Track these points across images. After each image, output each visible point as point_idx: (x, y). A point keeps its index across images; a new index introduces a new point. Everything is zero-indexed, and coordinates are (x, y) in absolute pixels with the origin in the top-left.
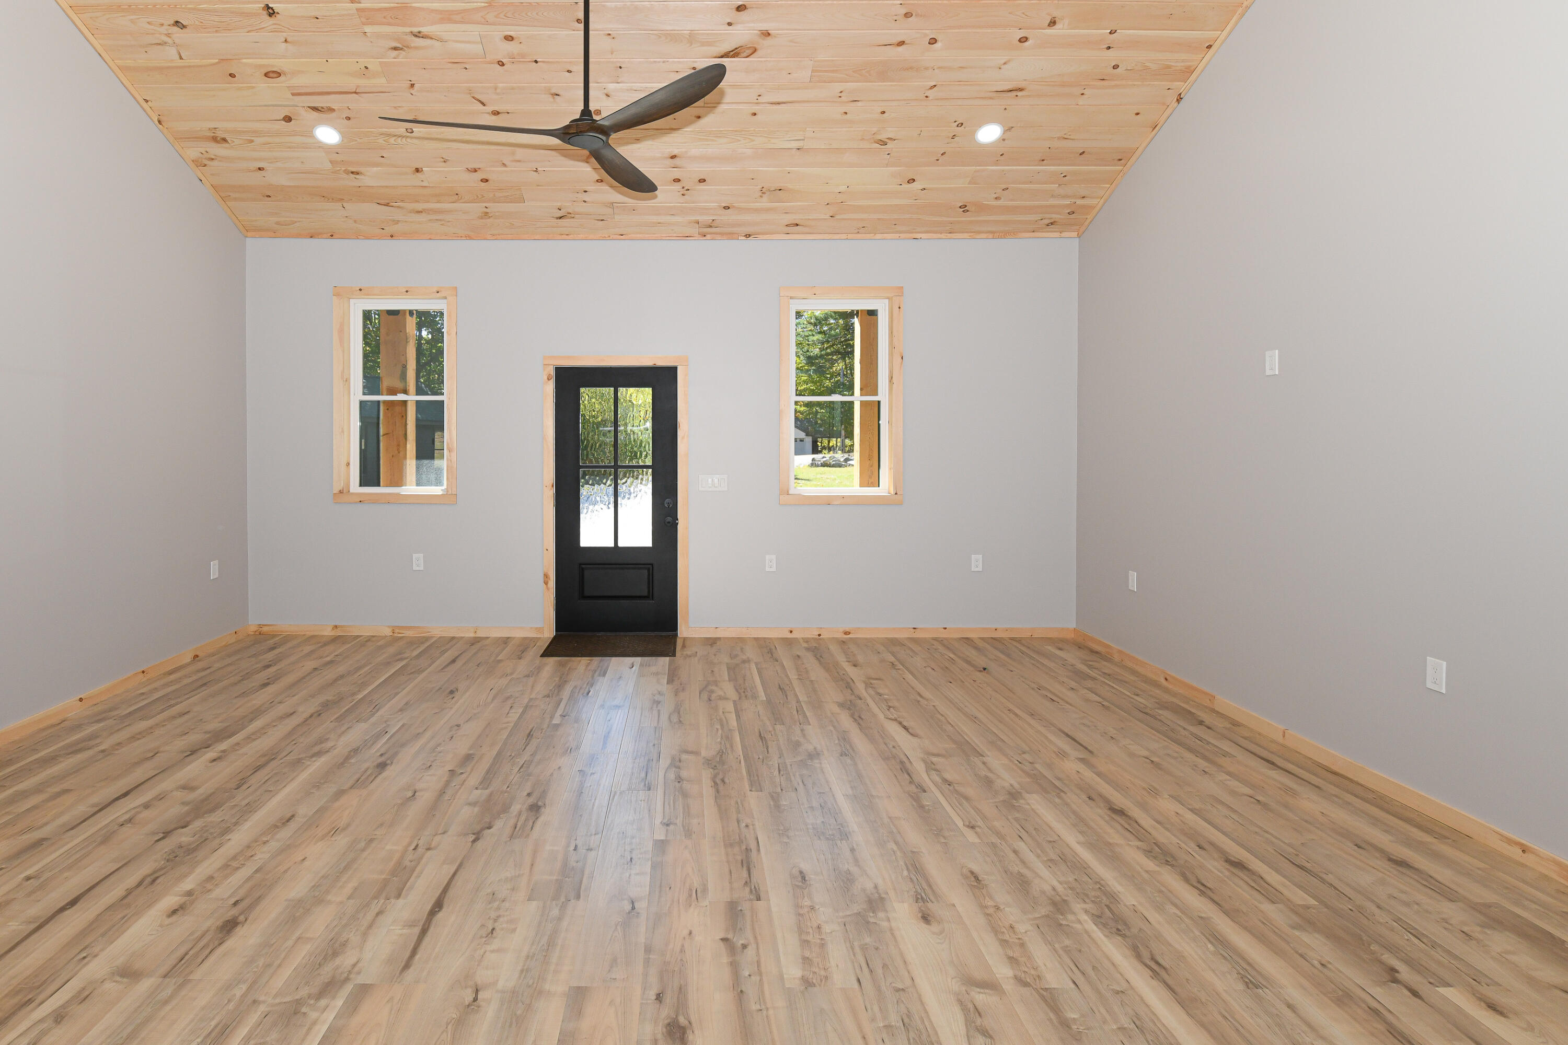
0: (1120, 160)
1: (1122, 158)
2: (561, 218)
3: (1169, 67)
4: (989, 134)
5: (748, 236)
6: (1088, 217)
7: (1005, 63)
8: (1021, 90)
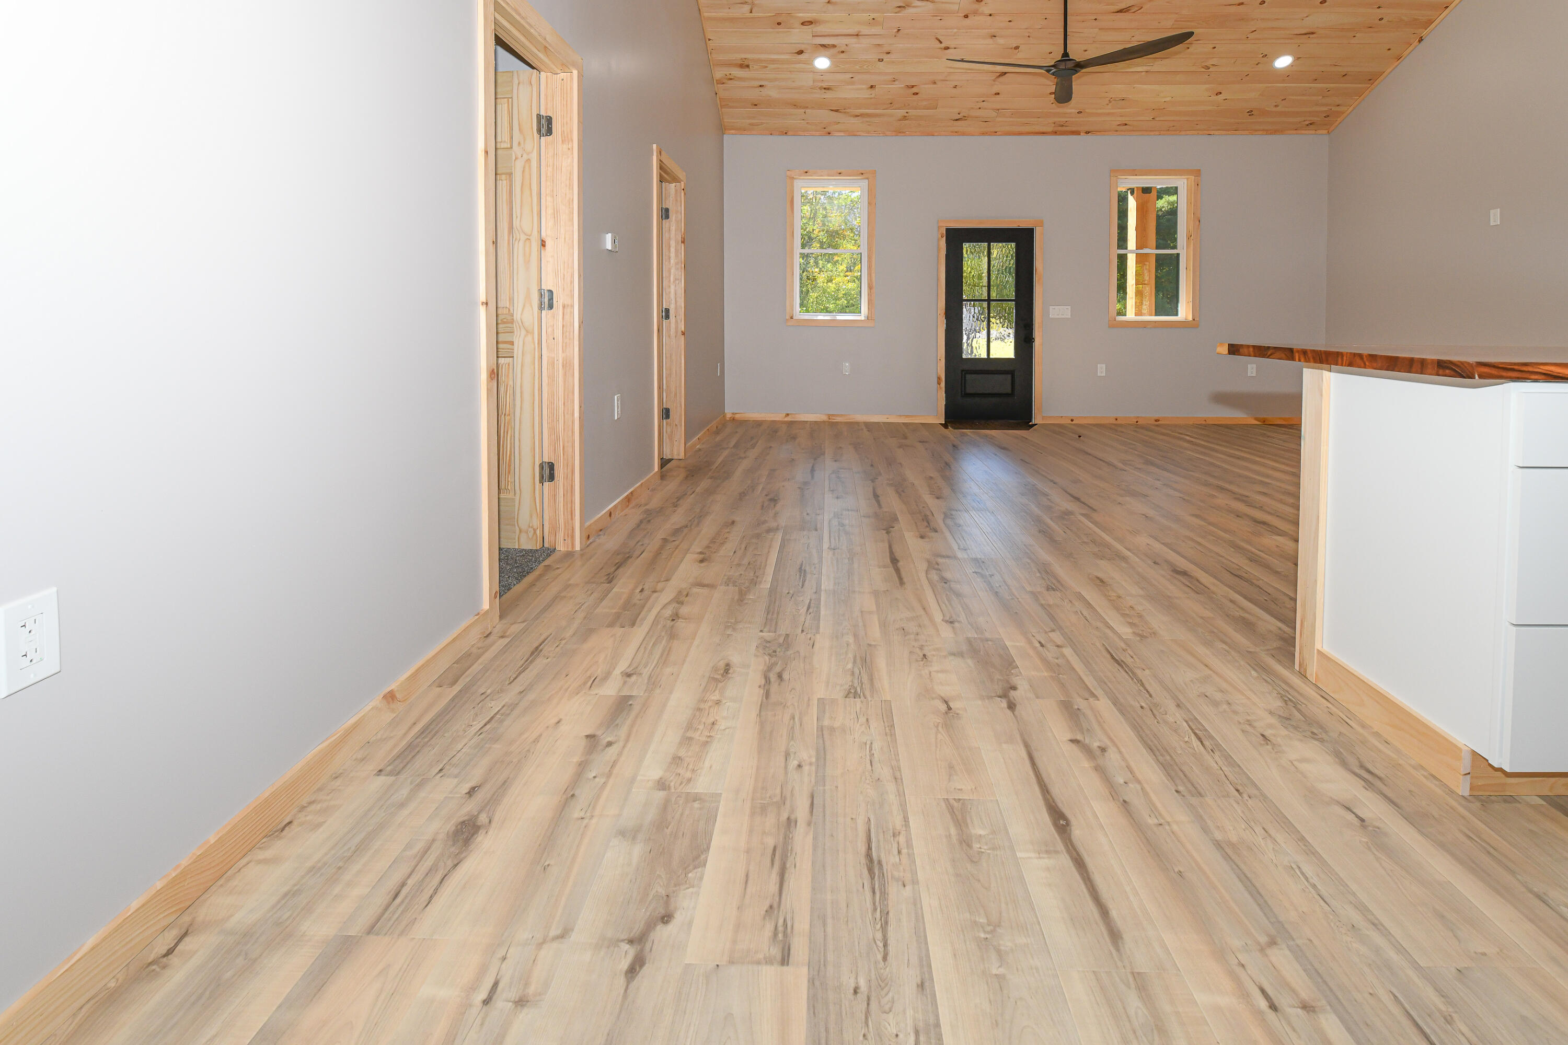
0: (1370, 80)
1: (1372, 79)
2: (957, 120)
3: (1416, 19)
4: (1283, 62)
5: (1087, 133)
6: (1339, 119)
7: (1307, 17)
8: (1313, 33)
